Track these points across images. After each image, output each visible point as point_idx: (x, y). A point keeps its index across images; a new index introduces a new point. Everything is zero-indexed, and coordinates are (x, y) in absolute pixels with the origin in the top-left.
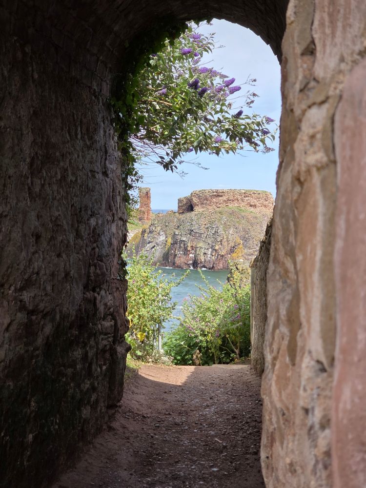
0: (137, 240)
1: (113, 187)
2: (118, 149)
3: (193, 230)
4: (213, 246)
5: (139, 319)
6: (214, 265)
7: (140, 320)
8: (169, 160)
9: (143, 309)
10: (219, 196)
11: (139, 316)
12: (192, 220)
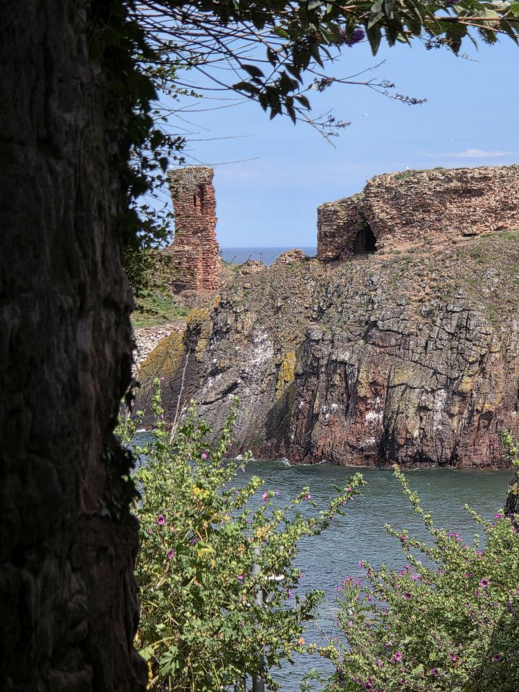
0: (170, 365)
1: (79, 192)
2: (92, 55)
3: (375, 324)
4: (452, 380)
5: (180, 658)
6: (460, 451)
7: (183, 664)
8: (277, 76)
9: (197, 623)
10: (468, 193)
11: (183, 645)
12: (372, 286)
